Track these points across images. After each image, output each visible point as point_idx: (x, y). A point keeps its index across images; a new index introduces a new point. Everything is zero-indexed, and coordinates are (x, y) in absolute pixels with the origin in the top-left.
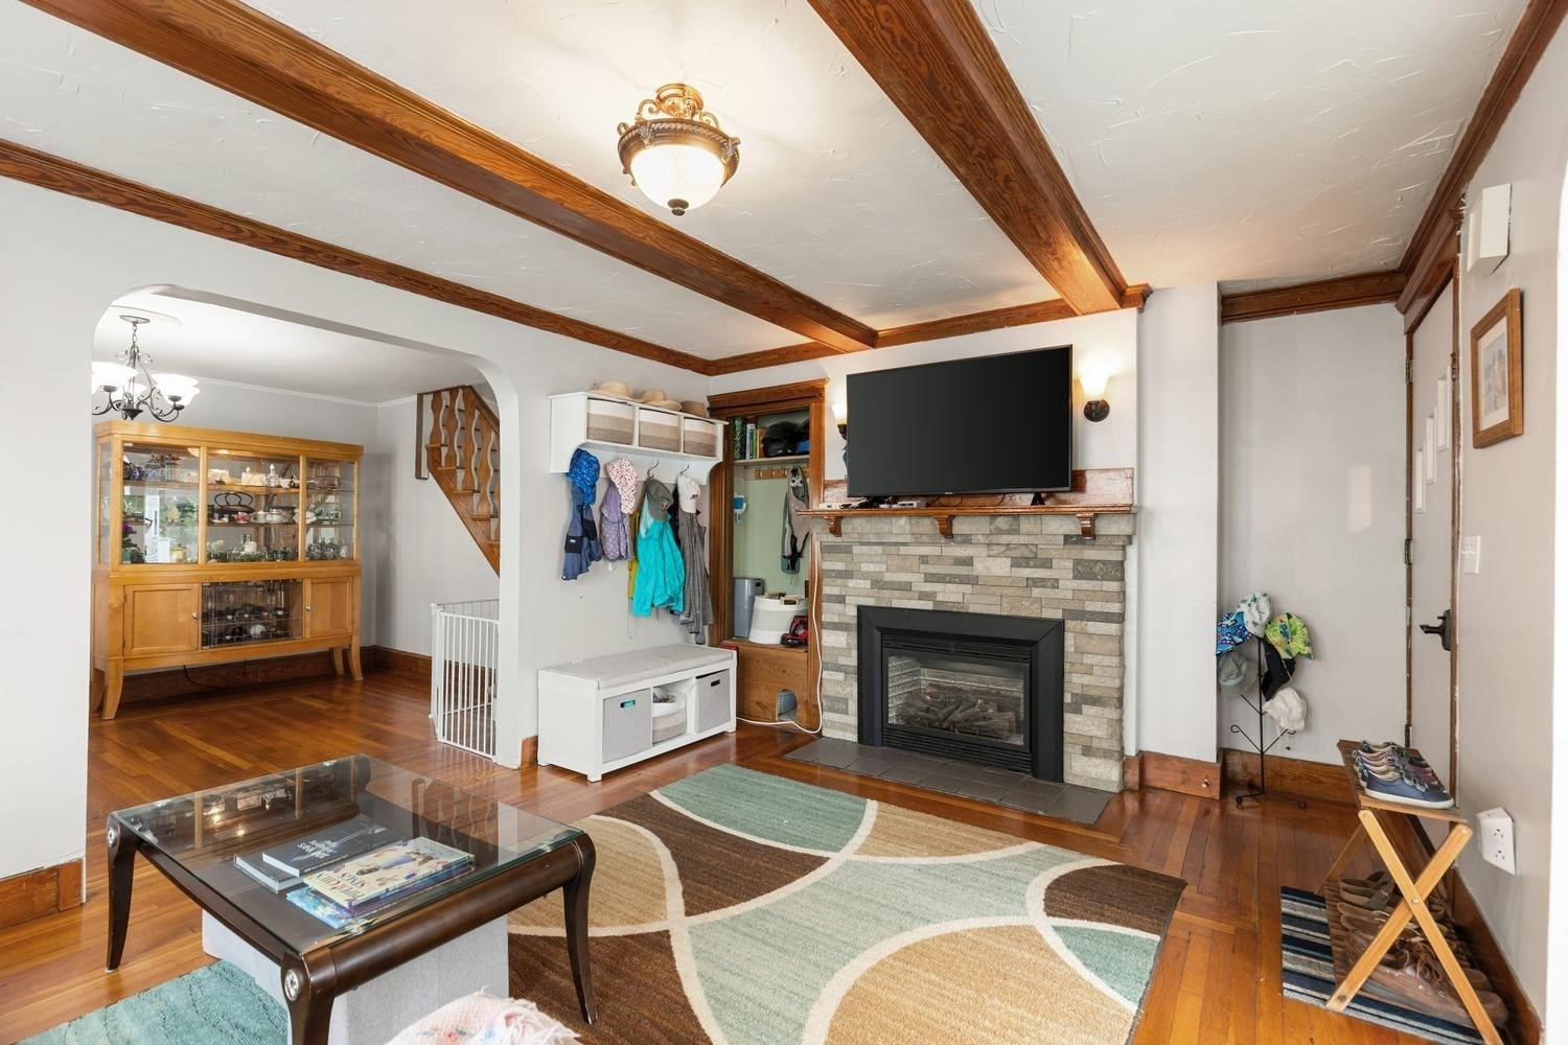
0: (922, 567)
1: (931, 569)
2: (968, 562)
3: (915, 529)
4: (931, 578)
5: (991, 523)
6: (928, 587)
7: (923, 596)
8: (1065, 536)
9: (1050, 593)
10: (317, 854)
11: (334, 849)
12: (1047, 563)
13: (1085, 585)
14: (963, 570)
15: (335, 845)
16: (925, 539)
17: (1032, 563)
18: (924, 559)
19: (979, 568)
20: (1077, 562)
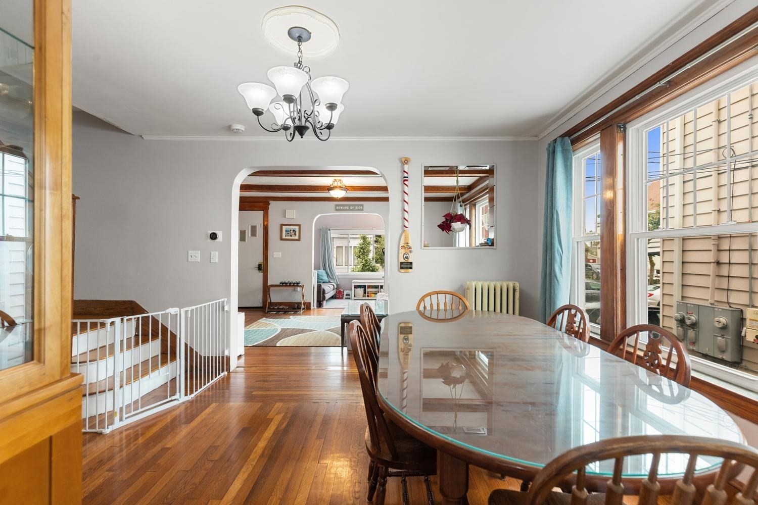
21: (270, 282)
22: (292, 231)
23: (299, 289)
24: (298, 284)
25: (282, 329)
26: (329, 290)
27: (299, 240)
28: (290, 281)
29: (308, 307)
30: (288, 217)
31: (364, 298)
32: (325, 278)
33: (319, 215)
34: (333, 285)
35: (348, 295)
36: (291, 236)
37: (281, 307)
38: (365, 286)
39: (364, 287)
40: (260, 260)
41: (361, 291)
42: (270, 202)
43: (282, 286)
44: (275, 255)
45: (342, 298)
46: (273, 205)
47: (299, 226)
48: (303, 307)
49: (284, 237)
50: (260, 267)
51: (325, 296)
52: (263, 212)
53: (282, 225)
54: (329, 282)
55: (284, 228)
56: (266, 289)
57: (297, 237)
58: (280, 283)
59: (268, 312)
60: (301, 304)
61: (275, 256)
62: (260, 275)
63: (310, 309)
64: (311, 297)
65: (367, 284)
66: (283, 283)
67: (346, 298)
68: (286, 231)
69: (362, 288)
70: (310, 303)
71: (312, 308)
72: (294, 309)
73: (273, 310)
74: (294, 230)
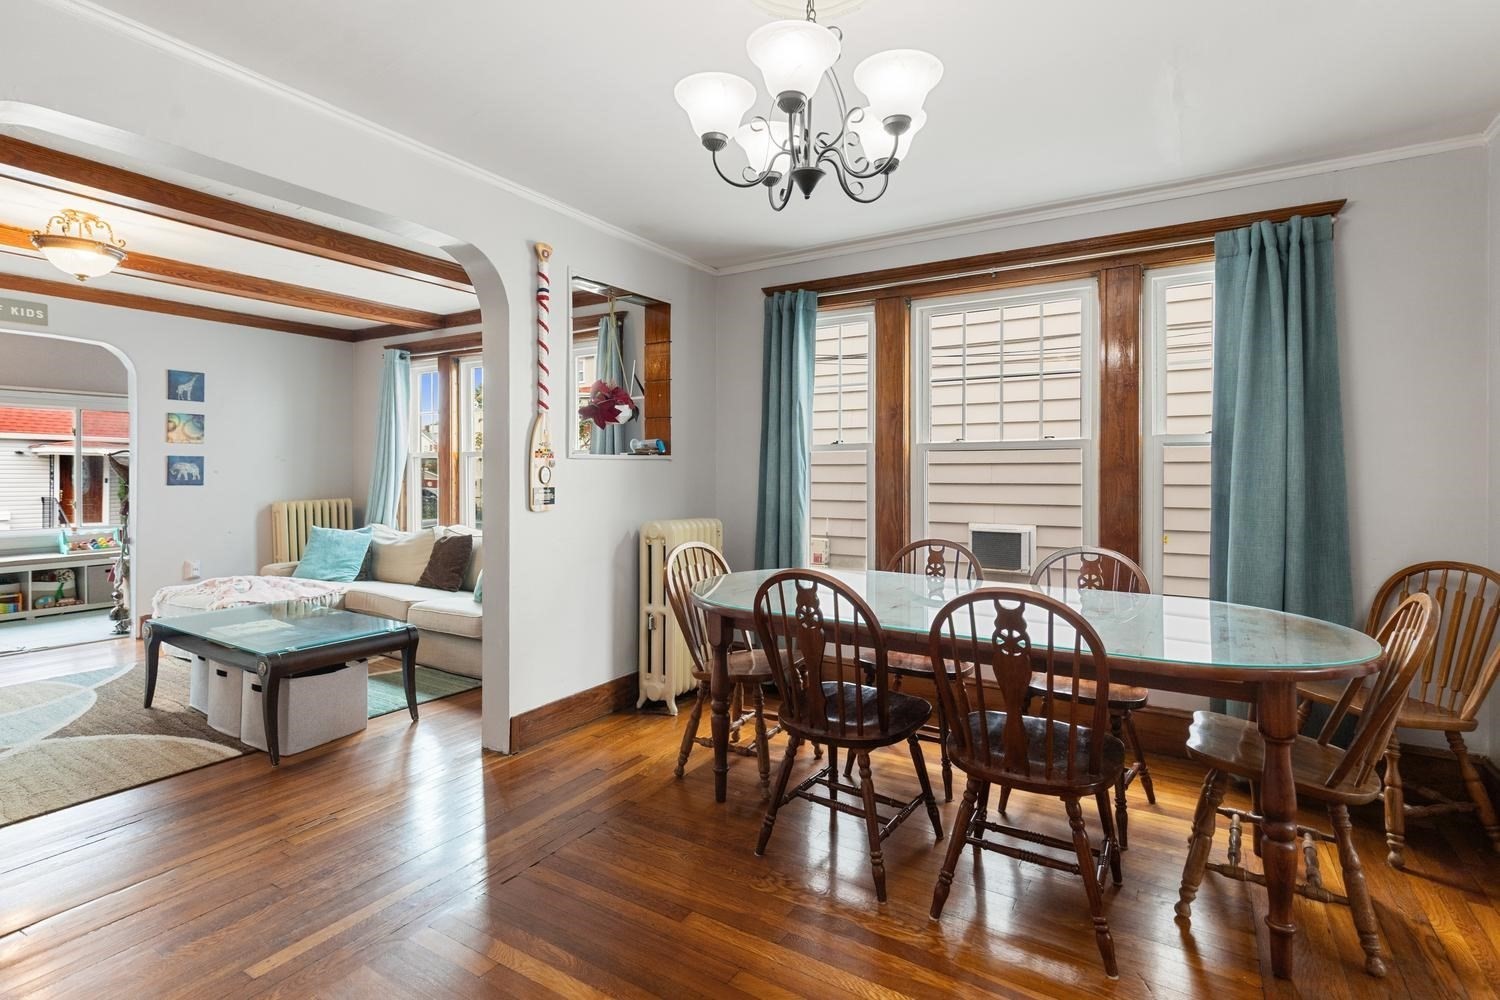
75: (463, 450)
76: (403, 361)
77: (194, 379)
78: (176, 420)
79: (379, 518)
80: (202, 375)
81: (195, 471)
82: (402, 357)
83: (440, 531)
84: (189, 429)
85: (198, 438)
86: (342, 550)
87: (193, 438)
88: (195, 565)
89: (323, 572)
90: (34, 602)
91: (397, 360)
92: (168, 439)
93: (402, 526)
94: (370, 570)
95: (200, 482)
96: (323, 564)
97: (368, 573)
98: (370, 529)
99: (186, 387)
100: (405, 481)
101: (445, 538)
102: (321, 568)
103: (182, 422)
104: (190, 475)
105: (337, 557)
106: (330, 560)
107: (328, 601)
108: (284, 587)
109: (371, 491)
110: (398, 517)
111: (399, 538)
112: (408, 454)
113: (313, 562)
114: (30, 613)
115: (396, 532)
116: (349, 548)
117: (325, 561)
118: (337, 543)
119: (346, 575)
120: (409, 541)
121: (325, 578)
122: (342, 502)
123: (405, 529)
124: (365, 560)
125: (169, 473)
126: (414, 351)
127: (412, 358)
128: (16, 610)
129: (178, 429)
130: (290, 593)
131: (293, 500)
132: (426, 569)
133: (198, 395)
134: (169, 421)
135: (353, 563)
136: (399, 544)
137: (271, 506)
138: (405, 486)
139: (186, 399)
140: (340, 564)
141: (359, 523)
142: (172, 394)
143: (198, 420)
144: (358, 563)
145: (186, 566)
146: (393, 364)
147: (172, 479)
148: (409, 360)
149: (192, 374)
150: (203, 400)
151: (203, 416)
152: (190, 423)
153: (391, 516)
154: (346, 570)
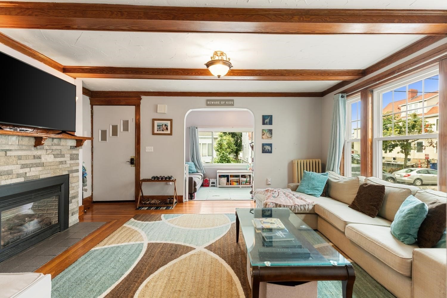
0: (19, 161)
1: (23, 162)
2: (39, 157)
3: (21, 143)
4: (24, 166)
5: (52, 141)
6: (22, 171)
7: (18, 176)
8: (71, 146)
9: (64, 166)
10: (281, 233)
11: (277, 233)
12: (63, 156)
13: (72, 162)
14: (37, 161)
15: (277, 234)
16: (24, 147)
17: (59, 156)
18: (20, 158)
19: (43, 160)
20: (71, 155)
21: (142, 177)
22: (164, 126)
23: (171, 183)
24: (170, 178)
25: (149, 244)
26: (198, 180)
27: (171, 134)
28: (162, 176)
29: (180, 200)
30: (159, 112)
31: (227, 186)
32: (194, 169)
33: (190, 110)
34: (202, 176)
35: (213, 183)
36: (163, 131)
37: (153, 202)
38: (229, 175)
39: (227, 176)
40: (132, 154)
41: (224, 180)
42: (142, 97)
43: (154, 181)
44: (147, 149)
45: (208, 186)
46: (145, 100)
47: (171, 120)
48: (175, 201)
49: (156, 132)
50: (132, 162)
51: (196, 188)
52: (134, 107)
53: (154, 120)
54: (197, 172)
55: (156, 123)
56: (139, 183)
57: (169, 132)
58: (152, 178)
59: (139, 207)
60: (173, 199)
61: (146, 151)
62: (132, 169)
63: (183, 202)
64: (183, 190)
65: (229, 174)
66: (155, 178)
67: (212, 186)
68: (158, 126)
69: (226, 177)
70: (182, 196)
71: (184, 200)
72: (167, 204)
73: (145, 205)
74: (166, 125)
75: (375, 137)
76: (343, 99)
77: (269, 117)
78: (264, 132)
79: (331, 169)
80: (272, 116)
81: (269, 148)
82: (342, 97)
83: (362, 179)
84: (268, 135)
85: (271, 137)
86: (315, 182)
87: (269, 137)
88: (269, 180)
89: (307, 190)
90: (241, 183)
91: (340, 98)
92: (262, 138)
93: (342, 172)
94: (327, 192)
95: (271, 152)
96: (307, 187)
97: (327, 193)
98: (327, 173)
99: (267, 121)
100: (343, 153)
101: (366, 184)
102: (307, 189)
103: (266, 132)
104: (268, 150)
105: (313, 185)
106: (310, 186)
107: (307, 208)
108: (290, 198)
109: (328, 156)
110: (340, 169)
111: (340, 179)
112: (345, 141)
113: (304, 185)
114: (240, 186)
115: (340, 176)
116: (318, 182)
117: (308, 186)
118: (313, 179)
119: (316, 193)
120: (345, 182)
121: (308, 193)
122: (317, 161)
123: (343, 175)
124: (325, 188)
125: (263, 149)
126: (348, 93)
127: (347, 96)
128: (238, 185)
129: (265, 134)
130: (291, 201)
131: (299, 159)
132: (355, 199)
133: (271, 123)
134: (263, 132)
135: (320, 189)
136: (340, 182)
137: (292, 161)
138: (343, 155)
139: (267, 125)
140: (314, 188)
141: (323, 171)
142: (264, 123)
143: (270, 131)
144: (322, 188)
145: (267, 180)
146: (338, 100)
147: (264, 151)
148: (346, 98)
149: (269, 116)
150: (272, 125)
151: (272, 130)
152: (268, 132)
153: (337, 169)
154: (317, 191)
